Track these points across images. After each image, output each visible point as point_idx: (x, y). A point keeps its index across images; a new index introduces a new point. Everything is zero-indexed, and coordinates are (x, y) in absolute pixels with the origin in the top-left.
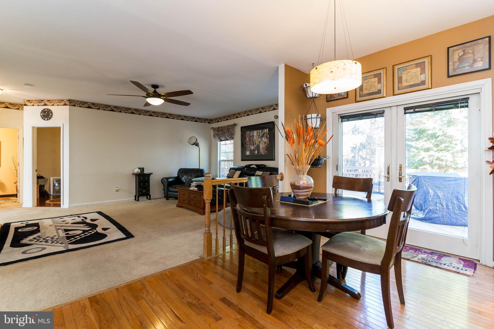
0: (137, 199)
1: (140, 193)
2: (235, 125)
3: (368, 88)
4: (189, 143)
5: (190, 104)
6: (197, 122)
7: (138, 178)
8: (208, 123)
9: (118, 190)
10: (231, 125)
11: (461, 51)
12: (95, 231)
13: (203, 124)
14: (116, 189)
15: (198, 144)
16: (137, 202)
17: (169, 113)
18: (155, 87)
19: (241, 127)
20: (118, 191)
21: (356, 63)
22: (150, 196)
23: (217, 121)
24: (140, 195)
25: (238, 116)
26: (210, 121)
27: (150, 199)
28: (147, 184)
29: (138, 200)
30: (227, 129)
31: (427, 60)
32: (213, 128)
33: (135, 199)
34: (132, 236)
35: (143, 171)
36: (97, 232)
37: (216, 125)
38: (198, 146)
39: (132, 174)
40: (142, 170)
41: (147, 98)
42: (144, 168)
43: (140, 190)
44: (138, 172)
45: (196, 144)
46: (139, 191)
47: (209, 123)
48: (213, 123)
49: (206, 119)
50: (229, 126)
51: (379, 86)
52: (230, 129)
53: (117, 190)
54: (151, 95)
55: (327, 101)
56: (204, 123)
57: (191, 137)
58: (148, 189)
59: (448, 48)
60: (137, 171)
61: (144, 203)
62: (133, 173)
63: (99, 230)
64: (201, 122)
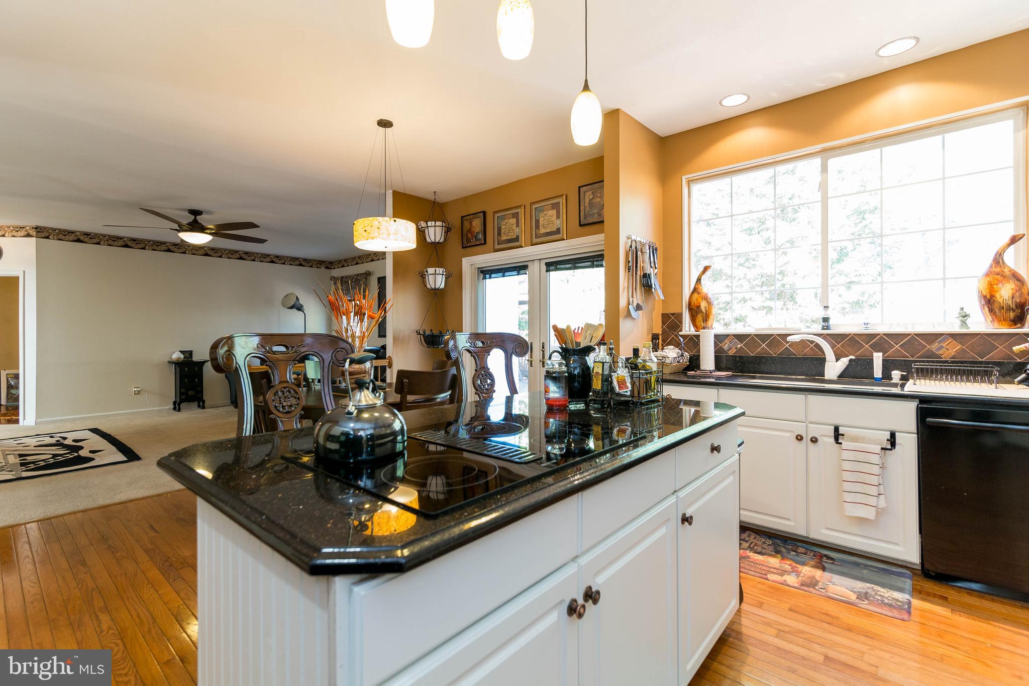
0: (177, 408)
1: (183, 397)
2: (368, 274)
3: (507, 232)
4: (284, 306)
5: (267, 240)
6: (304, 266)
7: (178, 369)
8: (325, 268)
9: (139, 391)
10: (361, 274)
11: (590, 193)
12: (76, 454)
13: (314, 270)
14: (135, 389)
15: (302, 306)
16: (177, 413)
17: (243, 251)
18: (195, 213)
19: (378, 278)
20: (139, 393)
21: (395, 221)
22: (204, 402)
23: (341, 265)
24: (182, 401)
25: (373, 257)
26: (329, 265)
27: (204, 407)
28: (198, 379)
29: (179, 410)
30: (355, 281)
31: (562, 201)
32: (334, 279)
33: (175, 409)
34: (138, 458)
35: (191, 357)
36: (79, 456)
37: (337, 272)
38: (303, 311)
39: (168, 362)
40: (188, 355)
41: (179, 231)
42: (192, 351)
43: (183, 390)
44: (179, 358)
45: (300, 308)
46: (181, 394)
47: (327, 268)
48: (335, 268)
49: (320, 261)
50: (358, 274)
51: (517, 230)
52: (360, 280)
53: (136, 392)
54: (185, 228)
55: (463, 248)
56: (318, 267)
57: (287, 295)
58: (199, 389)
59: (579, 188)
60: (177, 356)
61: (190, 415)
62: (171, 360)
63: (83, 453)
64: (311, 267)
